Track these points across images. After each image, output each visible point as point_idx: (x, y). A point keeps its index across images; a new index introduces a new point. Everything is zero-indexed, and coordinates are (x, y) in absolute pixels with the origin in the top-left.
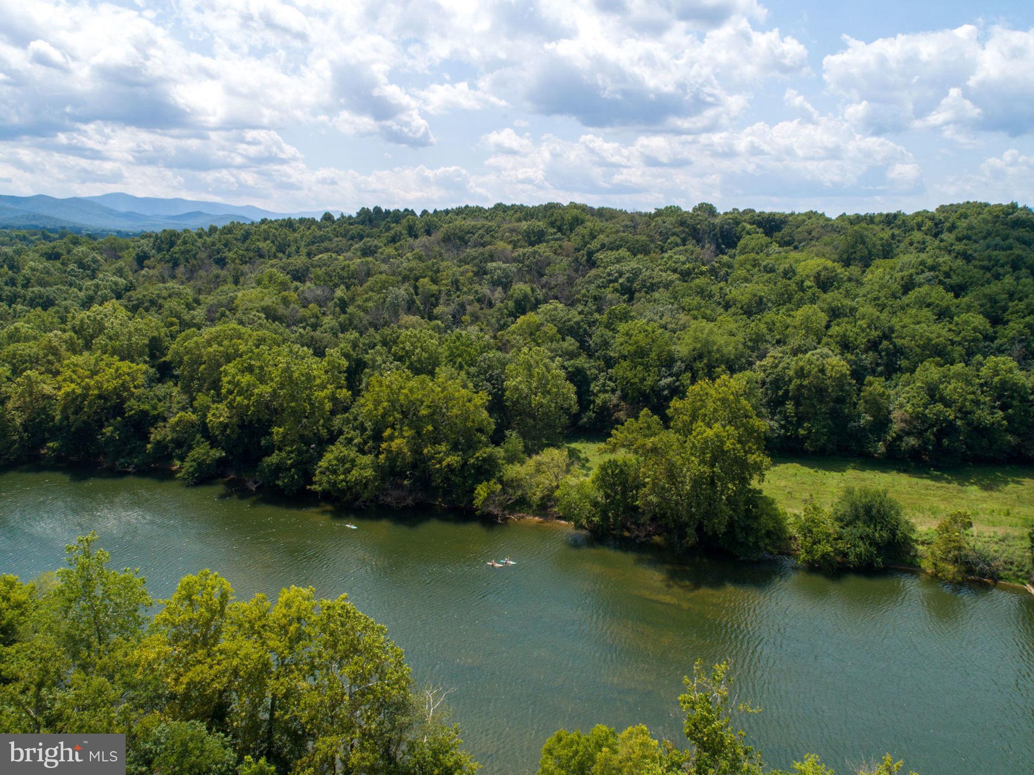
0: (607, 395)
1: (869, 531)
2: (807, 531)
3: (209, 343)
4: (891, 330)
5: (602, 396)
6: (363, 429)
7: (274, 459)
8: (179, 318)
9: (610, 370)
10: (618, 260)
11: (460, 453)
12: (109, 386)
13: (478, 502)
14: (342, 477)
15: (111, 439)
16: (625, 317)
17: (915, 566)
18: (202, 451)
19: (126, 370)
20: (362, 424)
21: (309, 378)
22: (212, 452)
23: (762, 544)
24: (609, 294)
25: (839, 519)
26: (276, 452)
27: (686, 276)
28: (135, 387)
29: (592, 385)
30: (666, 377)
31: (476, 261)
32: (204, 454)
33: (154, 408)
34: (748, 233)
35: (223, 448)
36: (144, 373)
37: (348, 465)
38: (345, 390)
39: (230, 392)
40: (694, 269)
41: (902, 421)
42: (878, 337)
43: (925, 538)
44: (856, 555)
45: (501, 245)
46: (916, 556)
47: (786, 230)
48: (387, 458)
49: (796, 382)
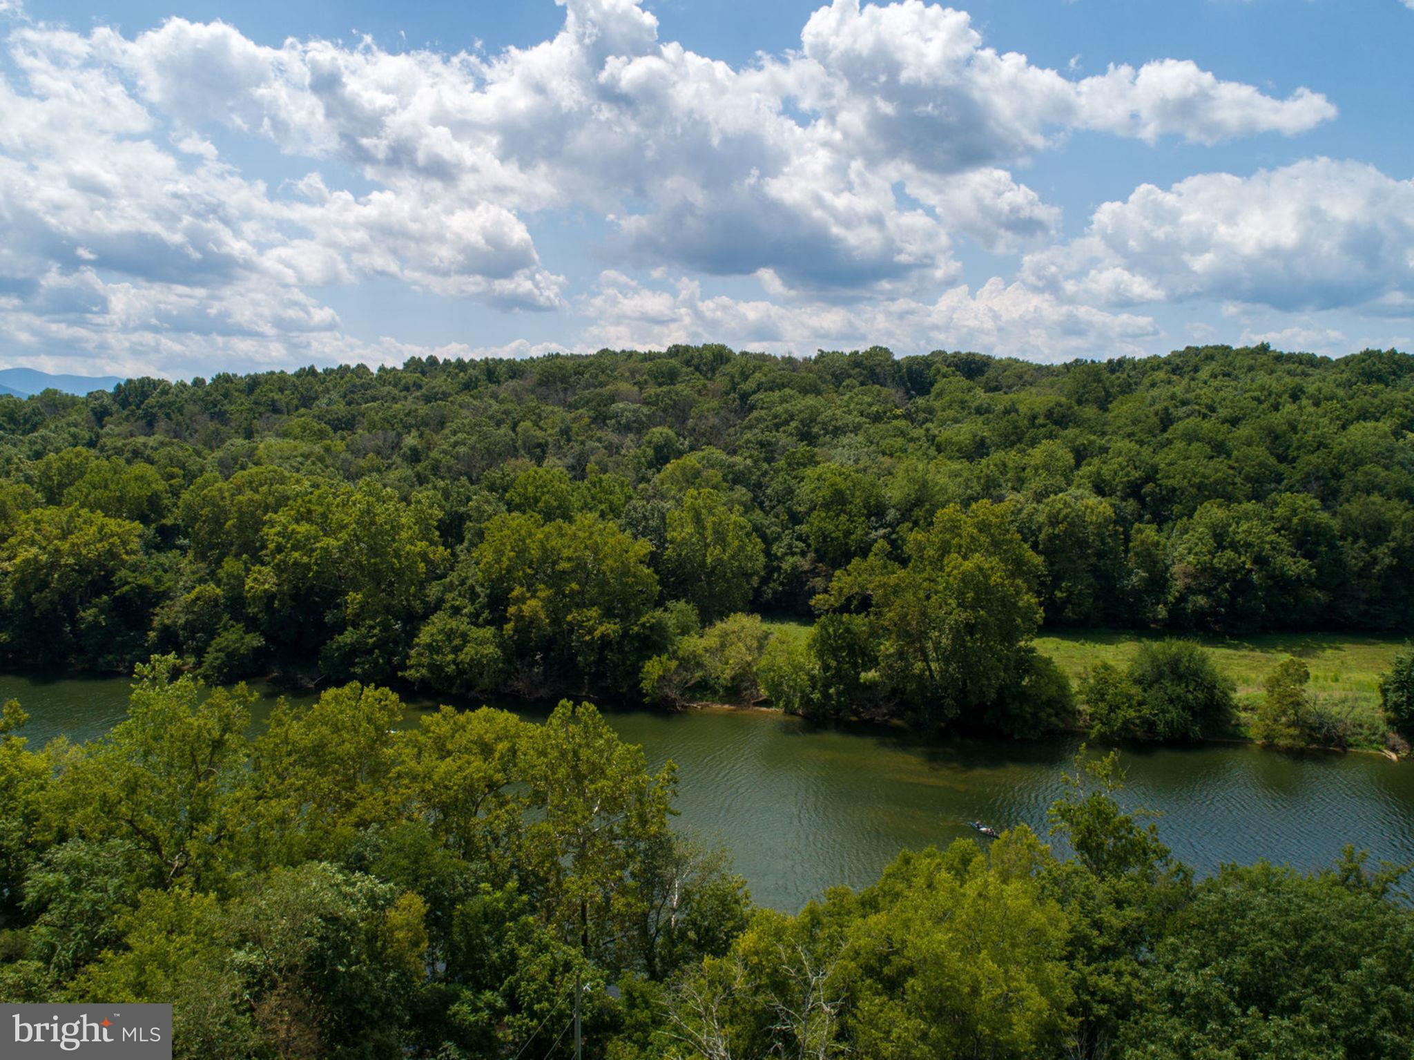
0: (795, 558)
1: (1180, 690)
2: (1098, 694)
3: (239, 490)
4: (1155, 469)
5: (791, 560)
6: (474, 596)
7: (348, 637)
8: (183, 468)
9: (797, 527)
10: (783, 400)
11: (618, 620)
12: (91, 553)
13: (646, 685)
14: (451, 657)
15: (95, 625)
16: (812, 461)
17: (1239, 737)
18: (234, 637)
19: (116, 529)
20: (472, 588)
21: (396, 528)
22: (248, 638)
23: (1043, 715)
24: (783, 439)
25: (1138, 682)
26: (350, 628)
27: (877, 418)
28: (127, 553)
29: (775, 548)
30: (876, 529)
31: (594, 403)
32: (235, 642)
33: (158, 581)
34: (944, 376)
35: (263, 633)
36: (140, 536)
37: (457, 642)
38: (441, 548)
39: (279, 549)
40: (885, 413)
41: (1186, 575)
42: (1141, 478)
43: (1246, 703)
44: (1166, 722)
45: (624, 387)
46: (1238, 725)
47: (990, 373)
48: (516, 630)
49: (1047, 530)
